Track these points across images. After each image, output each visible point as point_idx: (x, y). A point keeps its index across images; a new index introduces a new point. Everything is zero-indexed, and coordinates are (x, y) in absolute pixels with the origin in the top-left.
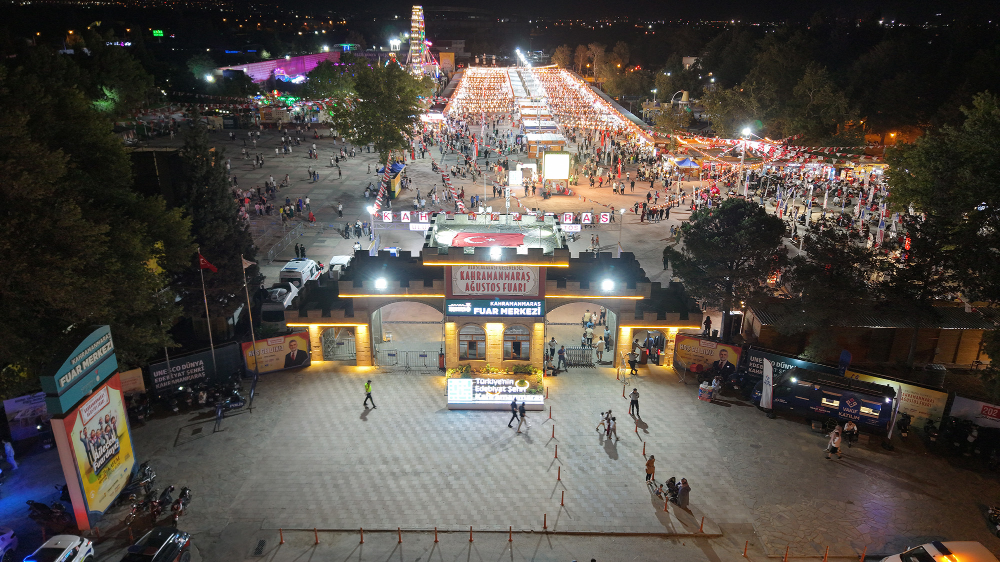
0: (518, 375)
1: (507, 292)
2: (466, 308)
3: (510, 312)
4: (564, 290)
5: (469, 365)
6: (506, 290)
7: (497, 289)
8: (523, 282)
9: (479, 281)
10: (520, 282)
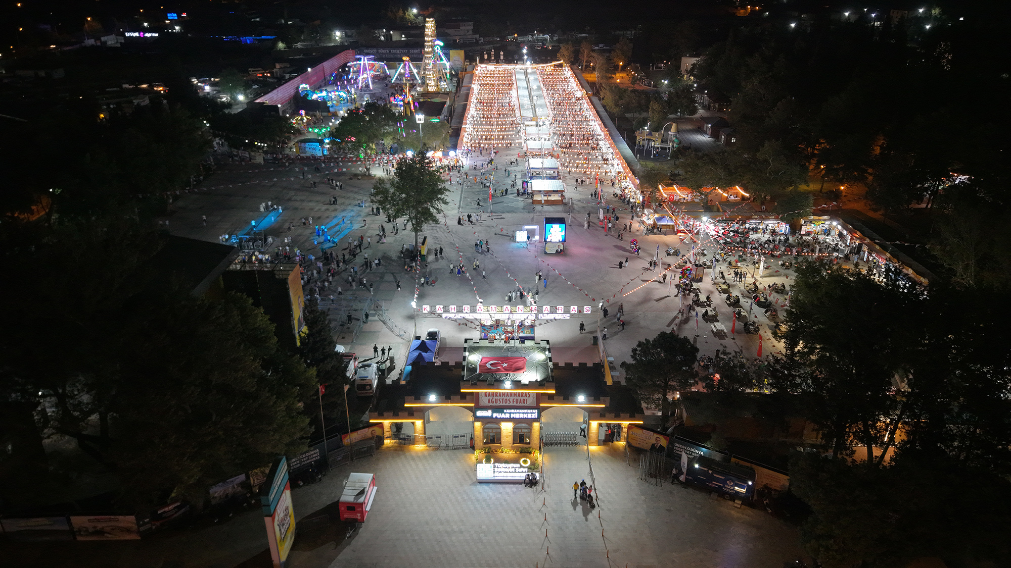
0: (523, 454)
1: (515, 404)
2: (488, 413)
3: (517, 416)
4: (553, 401)
5: (490, 448)
6: (515, 403)
7: (508, 402)
8: (525, 398)
9: (496, 398)
10: (524, 398)
